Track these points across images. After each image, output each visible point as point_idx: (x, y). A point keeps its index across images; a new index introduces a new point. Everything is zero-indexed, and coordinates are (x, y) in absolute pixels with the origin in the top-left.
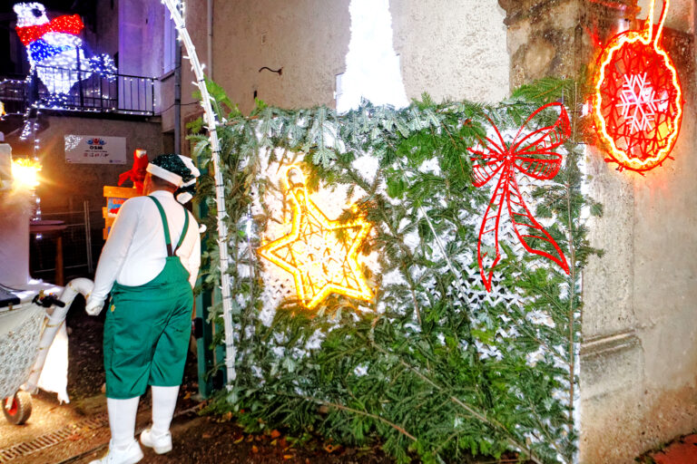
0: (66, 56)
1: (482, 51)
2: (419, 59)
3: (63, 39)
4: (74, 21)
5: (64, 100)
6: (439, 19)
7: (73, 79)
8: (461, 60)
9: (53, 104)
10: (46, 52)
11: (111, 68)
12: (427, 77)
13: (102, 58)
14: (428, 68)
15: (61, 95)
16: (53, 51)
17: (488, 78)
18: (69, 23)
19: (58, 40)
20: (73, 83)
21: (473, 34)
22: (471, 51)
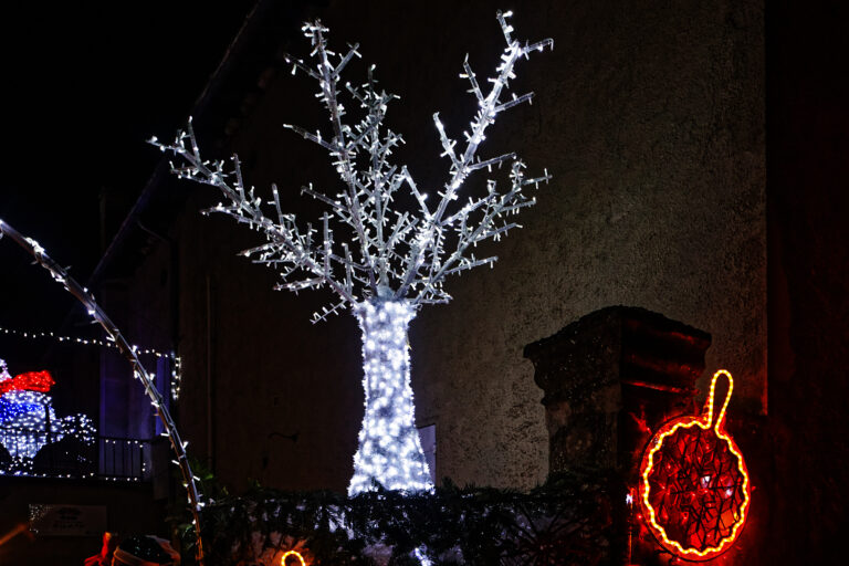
0: (33, 416)
1: (531, 424)
2: (459, 431)
3: (30, 397)
4: (42, 377)
5: (30, 465)
6: (481, 386)
7: (41, 441)
8: (507, 432)
9: (15, 469)
10: (7, 412)
11: (88, 429)
12: (468, 449)
13: (78, 419)
14: (469, 440)
15: (26, 459)
16: (16, 410)
17: (538, 453)
18: (36, 380)
19: (22, 399)
20: (40, 445)
21: (521, 406)
22: (518, 423)
